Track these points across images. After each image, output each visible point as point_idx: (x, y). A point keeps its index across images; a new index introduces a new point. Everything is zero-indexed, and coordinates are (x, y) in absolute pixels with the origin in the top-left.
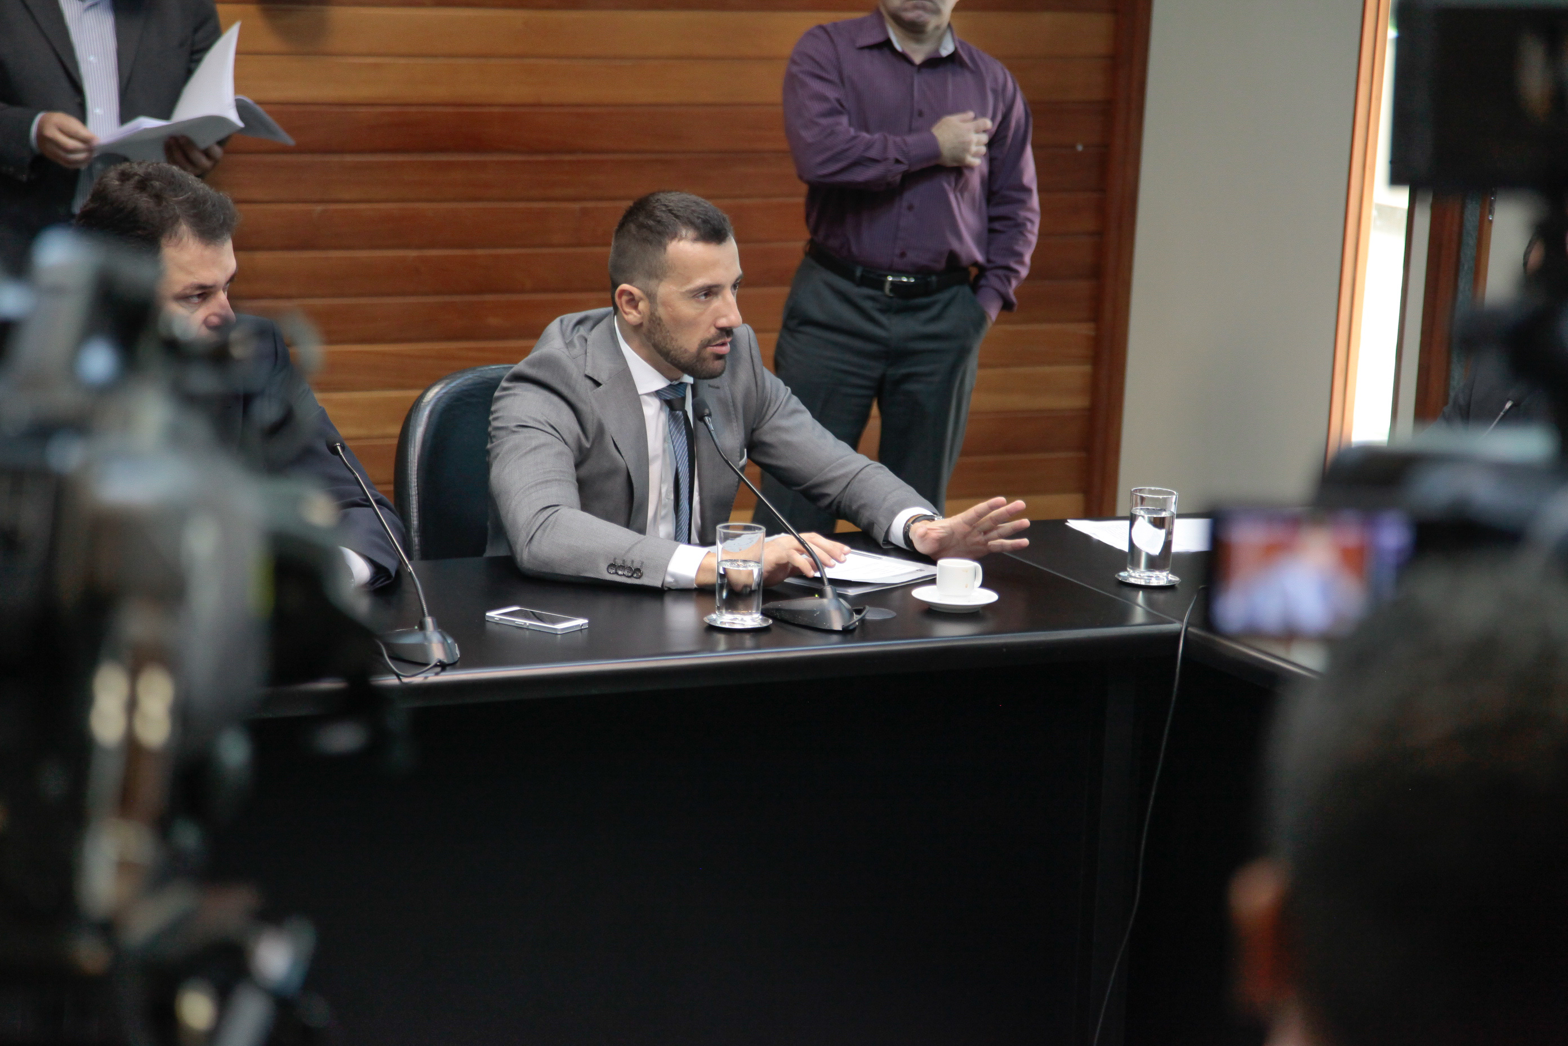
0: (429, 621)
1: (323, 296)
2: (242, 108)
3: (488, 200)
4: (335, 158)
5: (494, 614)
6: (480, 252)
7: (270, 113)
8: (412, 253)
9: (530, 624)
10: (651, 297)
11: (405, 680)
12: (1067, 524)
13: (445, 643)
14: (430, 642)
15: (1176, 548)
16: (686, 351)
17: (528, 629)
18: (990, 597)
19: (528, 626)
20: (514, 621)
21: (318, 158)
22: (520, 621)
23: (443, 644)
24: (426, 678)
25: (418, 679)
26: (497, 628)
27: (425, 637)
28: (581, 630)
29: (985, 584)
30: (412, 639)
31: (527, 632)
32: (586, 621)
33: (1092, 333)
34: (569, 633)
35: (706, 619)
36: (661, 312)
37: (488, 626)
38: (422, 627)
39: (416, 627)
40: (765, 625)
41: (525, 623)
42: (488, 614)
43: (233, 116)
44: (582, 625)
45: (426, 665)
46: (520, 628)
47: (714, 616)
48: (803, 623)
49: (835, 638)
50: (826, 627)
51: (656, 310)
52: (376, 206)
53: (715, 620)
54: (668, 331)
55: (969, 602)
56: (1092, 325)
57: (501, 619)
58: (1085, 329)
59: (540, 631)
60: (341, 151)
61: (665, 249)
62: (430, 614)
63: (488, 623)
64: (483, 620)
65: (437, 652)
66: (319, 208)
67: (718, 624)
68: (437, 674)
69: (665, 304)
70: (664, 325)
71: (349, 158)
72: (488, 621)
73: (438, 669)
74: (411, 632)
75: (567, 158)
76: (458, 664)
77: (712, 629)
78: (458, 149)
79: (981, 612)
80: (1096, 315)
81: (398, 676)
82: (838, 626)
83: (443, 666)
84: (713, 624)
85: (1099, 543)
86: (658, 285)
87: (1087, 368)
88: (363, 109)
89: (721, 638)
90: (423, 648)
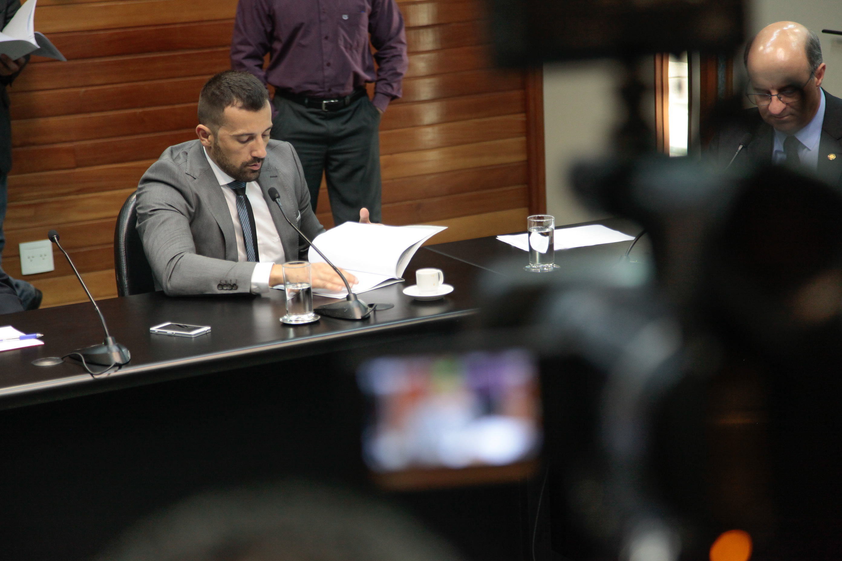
0: (110, 339)
1: (90, 139)
2: (38, 38)
3: (178, 77)
4: (89, 61)
5: (155, 329)
6: (177, 106)
7: (50, 39)
8: (139, 111)
9: (176, 333)
10: (215, 135)
11: (97, 377)
12: (497, 238)
13: (121, 352)
14: (111, 352)
15: (556, 248)
16: (234, 167)
17: (175, 336)
18: (449, 289)
19: (175, 334)
20: (166, 332)
21: (80, 62)
22: (169, 332)
23: (119, 352)
24: (109, 374)
25: (104, 375)
26: (157, 337)
27: (109, 349)
28: (207, 333)
29: (446, 282)
30: (102, 351)
31: (175, 338)
32: (209, 328)
33: (524, 119)
34: (200, 337)
35: (281, 320)
36: (220, 143)
37: (152, 336)
38: (106, 343)
39: (103, 343)
40: (316, 320)
41: (173, 333)
42: (151, 329)
43: (33, 42)
44: (207, 331)
45: (109, 366)
46: (170, 336)
47: (285, 317)
48: (339, 317)
49: (358, 324)
50: (352, 318)
51: (217, 142)
52: (115, 86)
53: (286, 320)
54: (224, 155)
55: (437, 293)
56: (524, 115)
57: (159, 332)
58: (520, 118)
59: (182, 337)
60: (92, 57)
61: (223, 110)
62: (111, 335)
63: (151, 334)
64: (149, 333)
65: (116, 358)
66: (83, 90)
67: (288, 322)
68: (116, 371)
69: (222, 140)
70: (221, 151)
71: (97, 61)
72: (151, 333)
73: (117, 368)
74: (100, 347)
75: (221, 49)
76: (130, 363)
77: (286, 326)
78: (160, 50)
79: (444, 298)
80: (525, 110)
81: (92, 375)
82: (358, 316)
83: (119, 366)
84: (285, 322)
85: (515, 248)
86: (218, 129)
87: (523, 139)
88: (102, 32)
89: (291, 330)
90: (107, 356)
